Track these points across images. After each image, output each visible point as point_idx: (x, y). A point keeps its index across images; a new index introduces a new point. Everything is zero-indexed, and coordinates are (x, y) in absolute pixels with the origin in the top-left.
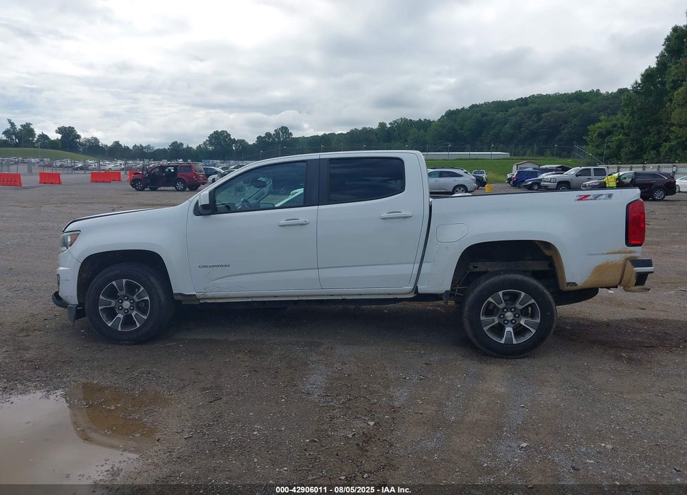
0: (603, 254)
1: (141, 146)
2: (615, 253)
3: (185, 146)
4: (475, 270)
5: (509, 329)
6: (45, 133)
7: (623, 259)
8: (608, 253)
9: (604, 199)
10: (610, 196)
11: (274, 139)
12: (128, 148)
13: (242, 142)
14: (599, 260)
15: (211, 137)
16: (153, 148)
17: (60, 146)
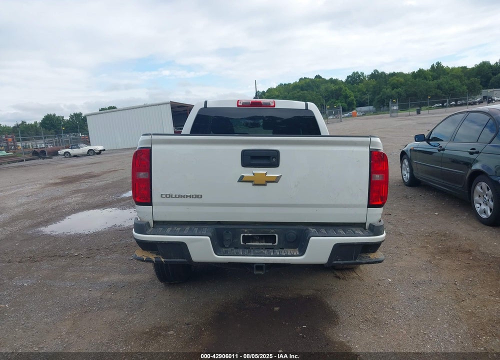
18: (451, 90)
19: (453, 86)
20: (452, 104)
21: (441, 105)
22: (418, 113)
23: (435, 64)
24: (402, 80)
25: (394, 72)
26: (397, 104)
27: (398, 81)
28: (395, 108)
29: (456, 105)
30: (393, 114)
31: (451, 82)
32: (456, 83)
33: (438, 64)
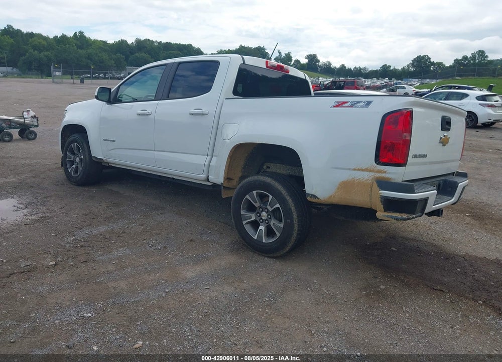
0: (349, 169)
1: (359, 67)
2: (363, 170)
3: (392, 68)
4: (268, 170)
5: (262, 228)
6: (298, 59)
7: (370, 178)
8: (355, 170)
9: (361, 107)
10: (369, 103)
11: (469, 61)
12: (350, 69)
13: (440, 65)
14: (346, 176)
15: (414, 60)
16: (368, 69)
17: (306, 68)
18: (101, 63)
19: (102, 59)
20: (101, 77)
21: (89, 75)
22: (82, 82)
23: (78, 33)
24: (44, 43)
25: (32, 32)
26: (61, 70)
27: (40, 43)
28: (57, 73)
29: (105, 78)
30: (55, 80)
31: (100, 55)
32: (105, 56)
33: (81, 33)
